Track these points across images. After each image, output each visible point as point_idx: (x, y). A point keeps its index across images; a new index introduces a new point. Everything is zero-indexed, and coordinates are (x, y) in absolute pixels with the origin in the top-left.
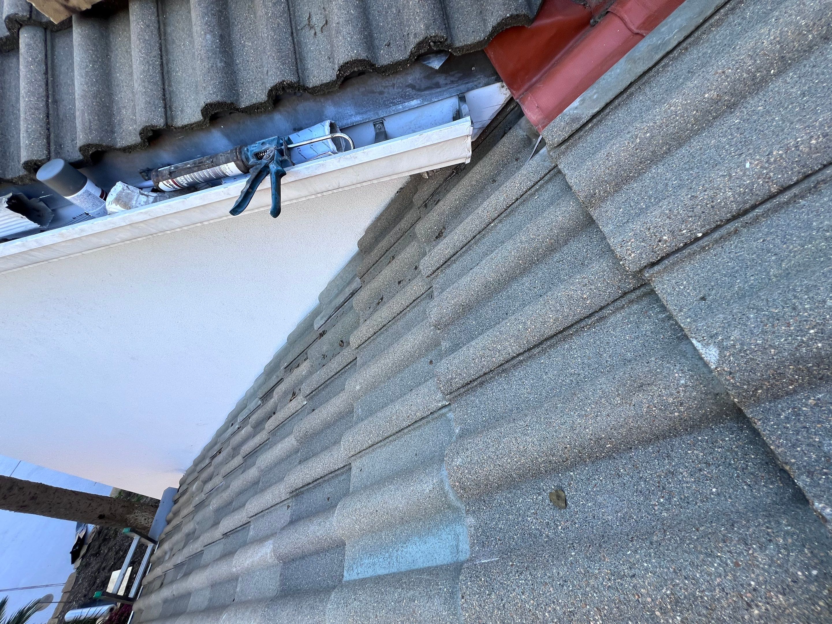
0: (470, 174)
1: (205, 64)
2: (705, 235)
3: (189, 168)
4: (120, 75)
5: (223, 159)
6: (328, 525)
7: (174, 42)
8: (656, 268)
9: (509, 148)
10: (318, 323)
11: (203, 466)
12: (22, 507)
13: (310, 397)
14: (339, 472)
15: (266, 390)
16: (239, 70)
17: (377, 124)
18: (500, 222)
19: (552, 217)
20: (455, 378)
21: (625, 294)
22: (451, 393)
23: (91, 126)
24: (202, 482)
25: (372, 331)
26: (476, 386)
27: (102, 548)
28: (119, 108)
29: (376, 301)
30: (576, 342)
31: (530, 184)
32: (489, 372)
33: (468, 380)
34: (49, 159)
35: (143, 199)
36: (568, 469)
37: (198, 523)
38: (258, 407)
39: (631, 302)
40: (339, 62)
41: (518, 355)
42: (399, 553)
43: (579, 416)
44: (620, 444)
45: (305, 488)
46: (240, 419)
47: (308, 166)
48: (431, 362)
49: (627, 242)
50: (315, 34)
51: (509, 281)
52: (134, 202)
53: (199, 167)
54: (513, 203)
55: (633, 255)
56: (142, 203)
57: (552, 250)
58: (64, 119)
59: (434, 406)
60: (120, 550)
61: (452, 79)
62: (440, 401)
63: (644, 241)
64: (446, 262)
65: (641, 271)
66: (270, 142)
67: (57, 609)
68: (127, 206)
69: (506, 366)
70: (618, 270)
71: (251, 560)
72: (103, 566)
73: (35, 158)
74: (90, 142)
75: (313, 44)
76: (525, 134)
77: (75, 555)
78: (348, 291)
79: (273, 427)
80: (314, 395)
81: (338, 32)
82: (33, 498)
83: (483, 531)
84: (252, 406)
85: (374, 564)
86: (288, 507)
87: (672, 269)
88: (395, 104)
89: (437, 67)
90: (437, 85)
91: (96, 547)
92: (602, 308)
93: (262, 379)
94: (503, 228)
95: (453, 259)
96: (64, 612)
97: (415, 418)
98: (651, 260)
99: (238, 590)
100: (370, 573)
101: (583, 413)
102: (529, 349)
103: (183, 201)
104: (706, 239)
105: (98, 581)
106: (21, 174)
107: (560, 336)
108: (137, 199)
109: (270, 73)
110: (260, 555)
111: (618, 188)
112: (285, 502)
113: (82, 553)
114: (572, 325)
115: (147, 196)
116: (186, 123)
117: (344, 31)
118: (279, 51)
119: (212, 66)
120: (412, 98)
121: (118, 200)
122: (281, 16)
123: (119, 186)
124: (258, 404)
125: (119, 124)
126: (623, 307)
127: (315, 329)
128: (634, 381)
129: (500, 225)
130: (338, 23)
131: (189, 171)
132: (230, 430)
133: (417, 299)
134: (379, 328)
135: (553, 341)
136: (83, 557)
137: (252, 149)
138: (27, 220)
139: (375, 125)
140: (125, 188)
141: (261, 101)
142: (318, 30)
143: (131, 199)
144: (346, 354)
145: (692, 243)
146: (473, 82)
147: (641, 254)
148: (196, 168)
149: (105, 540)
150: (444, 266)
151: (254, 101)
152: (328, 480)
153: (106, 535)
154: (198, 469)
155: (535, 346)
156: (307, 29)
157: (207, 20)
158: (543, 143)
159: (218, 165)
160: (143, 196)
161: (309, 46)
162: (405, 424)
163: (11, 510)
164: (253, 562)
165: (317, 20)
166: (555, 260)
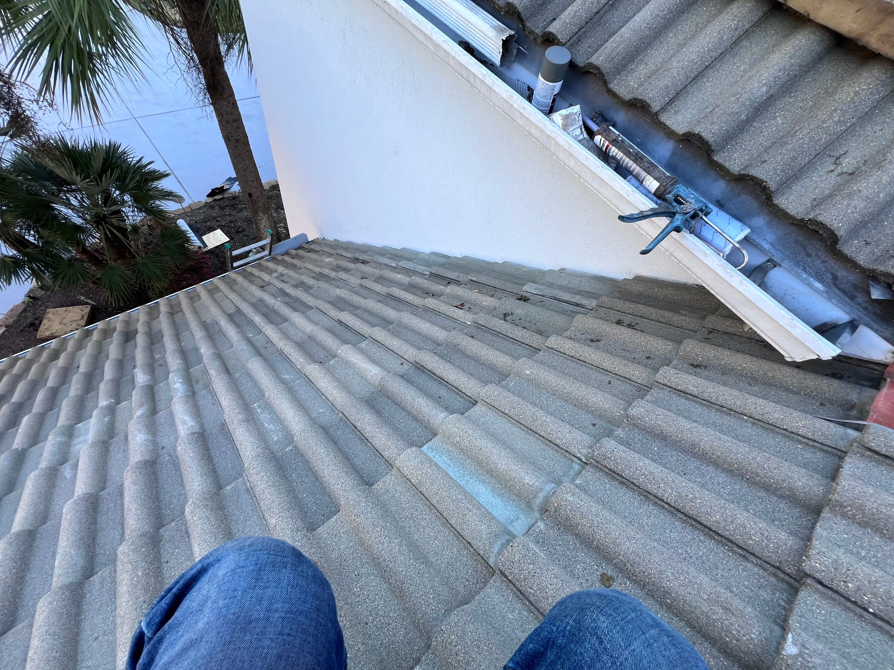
0: (776, 366)
1: (736, 106)
2: (874, 614)
3: (629, 152)
4: (671, 37)
5: (657, 175)
6: (434, 412)
7: (734, 56)
8: (819, 587)
9: (829, 392)
10: (529, 288)
11: (344, 254)
12: (228, 138)
13: (478, 326)
14: (462, 394)
15: (441, 273)
16: (748, 131)
17: (771, 262)
18: (753, 424)
19: (796, 476)
20: (611, 461)
21: (778, 568)
22: (597, 462)
23: (615, 57)
24: (337, 264)
25: (572, 353)
26: (618, 480)
27: (227, 208)
28: (642, 60)
29: (593, 337)
30: (712, 544)
31: (810, 435)
32: (636, 485)
33: (618, 471)
34: (563, 45)
35: (578, 132)
36: (629, 578)
37: (318, 287)
38: (422, 275)
39: (775, 575)
40: (818, 216)
41: (667, 503)
42: (472, 481)
43: (672, 573)
44: (676, 609)
45: (429, 373)
46: (402, 264)
47: (697, 244)
48: (594, 425)
49: (825, 557)
50: (832, 171)
51: (711, 462)
52: (571, 129)
53: (637, 159)
54: (780, 428)
55: (818, 565)
56: (574, 135)
57: (765, 488)
58: (602, 24)
59: (574, 450)
60: (234, 222)
61: (870, 307)
62: (581, 453)
63: (836, 569)
64: (681, 391)
65: (809, 576)
66: (697, 201)
67: (178, 210)
68: (565, 127)
69: (651, 497)
70: (794, 556)
71: (356, 361)
72: (218, 219)
73: (559, 37)
74: (602, 68)
75: (821, 176)
76: (856, 401)
77: (213, 193)
78: (577, 299)
79: (430, 307)
80: (482, 329)
81: (850, 196)
82: (237, 140)
83: (544, 537)
84: (420, 268)
85: (449, 466)
86: (402, 364)
87: (827, 599)
88: (804, 270)
89: (873, 297)
90: (852, 298)
91: (225, 204)
92: (753, 554)
93: (443, 260)
94: (750, 430)
95: (689, 396)
96: (180, 216)
97: (553, 439)
98: (824, 581)
99: (331, 362)
100: (443, 466)
101: (677, 575)
102: (678, 510)
103: (599, 167)
104: (871, 616)
105: (208, 224)
106: (536, 31)
107: (707, 530)
108: (575, 129)
109: (764, 165)
110: (365, 366)
111: (864, 524)
112: (403, 360)
113: (217, 197)
114: (722, 536)
115: (582, 133)
116: (668, 124)
117: (855, 202)
118: (794, 159)
119: (737, 113)
120: (821, 281)
121: (566, 117)
122: (830, 135)
123: (577, 109)
124: (425, 273)
125: (628, 72)
126: (766, 570)
127: (524, 288)
128: (726, 603)
129: (749, 425)
130: (859, 191)
131: (628, 154)
132: (386, 261)
133: (628, 379)
134: (580, 358)
135: (699, 526)
136: (215, 200)
137: (681, 190)
138: (500, 57)
139: (768, 261)
140: (578, 114)
141: (731, 170)
142: (839, 170)
143: (572, 125)
144: (535, 340)
145: (860, 607)
146: (880, 325)
147: (823, 571)
148: (633, 158)
149: (232, 206)
150: (677, 392)
151: (727, 165)
152: (449, 388)
153: (236, 204)
154: (339, 251)
155: (682, 513)
156: (832, 160)
157: (779, 76)
158: (859, 428)
159: (649, 173)
160: (580, 131)
161: (815, 175)
162: (542, 433)
163: (222, 132)
164: (357, 363)
165: (848, 163)
166: (758, 494)
